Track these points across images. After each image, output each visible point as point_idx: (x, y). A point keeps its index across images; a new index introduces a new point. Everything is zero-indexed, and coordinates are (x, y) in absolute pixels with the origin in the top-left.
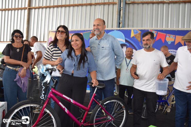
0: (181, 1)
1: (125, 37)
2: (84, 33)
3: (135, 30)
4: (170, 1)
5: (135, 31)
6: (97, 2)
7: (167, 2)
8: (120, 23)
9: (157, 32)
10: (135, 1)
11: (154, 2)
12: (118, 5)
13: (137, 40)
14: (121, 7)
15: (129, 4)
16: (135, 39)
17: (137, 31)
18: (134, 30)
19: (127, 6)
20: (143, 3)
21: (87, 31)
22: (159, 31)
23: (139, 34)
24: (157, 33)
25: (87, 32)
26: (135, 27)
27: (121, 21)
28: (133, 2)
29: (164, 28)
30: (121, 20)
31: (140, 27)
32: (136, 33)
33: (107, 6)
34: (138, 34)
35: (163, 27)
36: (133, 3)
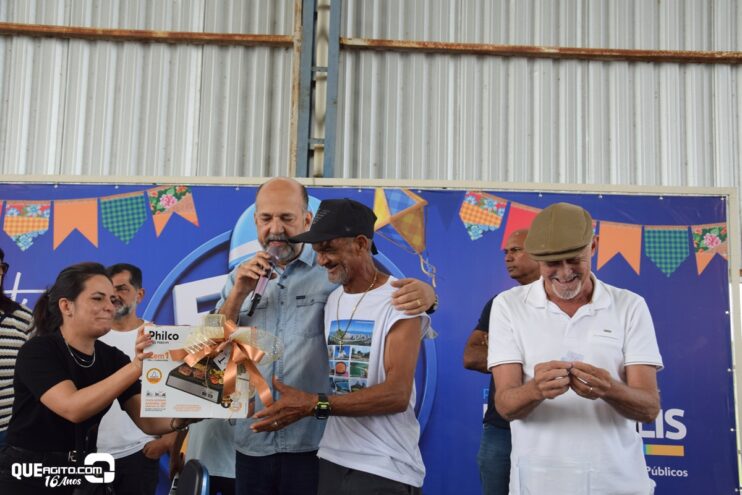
0: (612, 51)
2: (104, 199)
3: (392, 190)
4: (561, 49)
5: (396, 197)
6: (179, 29)
7: (547, 51)
8: (311, 153)
9: (509, 204)
10: (389, 38)
11: (486, 48)
12: (297, 54)
13: (406, 243)
14: (318, 64)
15: (356, 50)
16: (395, 236)
18: (388, 192)
19: (349, 60)
20: (431, 51)
21: (124, 189)
22: (516, 201)
24: (508, 208)
27: (319, 141)
28: (378, 41)
30: (316, 134)
32: (402, 205)
33: (240, 51)
34: (410, 212)
36: (381, 48)
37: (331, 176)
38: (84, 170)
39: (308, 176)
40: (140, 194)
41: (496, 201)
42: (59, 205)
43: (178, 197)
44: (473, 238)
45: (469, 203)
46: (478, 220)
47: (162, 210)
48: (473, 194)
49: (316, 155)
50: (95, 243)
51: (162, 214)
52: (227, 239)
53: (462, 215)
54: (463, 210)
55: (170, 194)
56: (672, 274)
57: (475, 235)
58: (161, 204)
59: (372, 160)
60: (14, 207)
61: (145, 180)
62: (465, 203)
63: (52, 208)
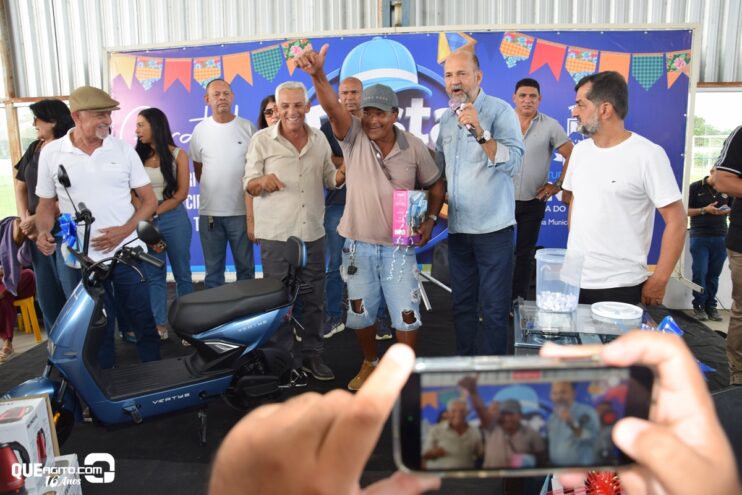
1: (418, 61)
2: (254, 52)
5: (454, 39)
9: (535, 41)
17: (462, 39)
18: (448, 35)
21: (266, 44)
22: (540, 38)
23: (468, 48)
24: (535, 43)
25: (265, 49)
26: (449, 24)
29: (558, 25)
31: (468, 23)
35: (551, 21)
37: (408, 25)
38: (239, 34)
39: (391, 26)
40: (277, 47)
41: (526, 38)
42: (226, 58)
43: (302, 47)
44: (509, 66)
45: (507, 40)
46: (514, 53)
47: (292, 57)
48: (509, 34)
49: (396, 10)
50: (251, 83)
51: (293, 60)
52: (337, 75)
53: (502, 49)
54: (502, 46)
55: (297, 45)
56: (650, 89)
57: (511, 64)
58: (291, 53)
59: (436, 10)
60: (198, 62)
61: (278, 36)
62: (504, 40)
63: (221, 61)
